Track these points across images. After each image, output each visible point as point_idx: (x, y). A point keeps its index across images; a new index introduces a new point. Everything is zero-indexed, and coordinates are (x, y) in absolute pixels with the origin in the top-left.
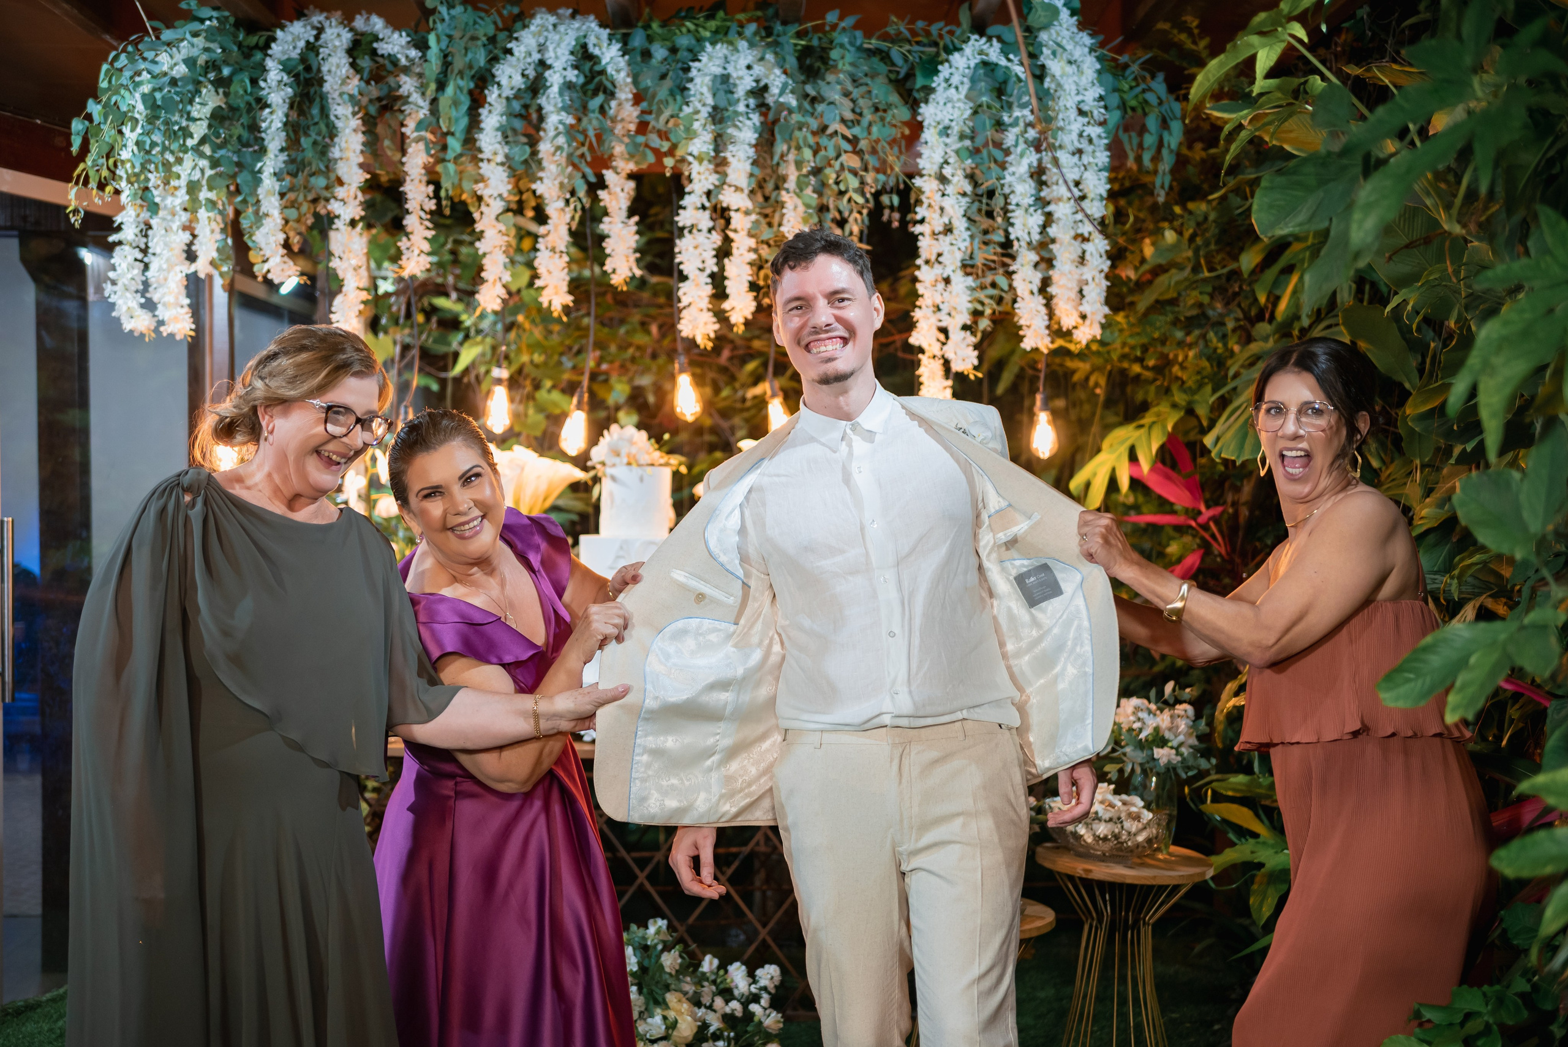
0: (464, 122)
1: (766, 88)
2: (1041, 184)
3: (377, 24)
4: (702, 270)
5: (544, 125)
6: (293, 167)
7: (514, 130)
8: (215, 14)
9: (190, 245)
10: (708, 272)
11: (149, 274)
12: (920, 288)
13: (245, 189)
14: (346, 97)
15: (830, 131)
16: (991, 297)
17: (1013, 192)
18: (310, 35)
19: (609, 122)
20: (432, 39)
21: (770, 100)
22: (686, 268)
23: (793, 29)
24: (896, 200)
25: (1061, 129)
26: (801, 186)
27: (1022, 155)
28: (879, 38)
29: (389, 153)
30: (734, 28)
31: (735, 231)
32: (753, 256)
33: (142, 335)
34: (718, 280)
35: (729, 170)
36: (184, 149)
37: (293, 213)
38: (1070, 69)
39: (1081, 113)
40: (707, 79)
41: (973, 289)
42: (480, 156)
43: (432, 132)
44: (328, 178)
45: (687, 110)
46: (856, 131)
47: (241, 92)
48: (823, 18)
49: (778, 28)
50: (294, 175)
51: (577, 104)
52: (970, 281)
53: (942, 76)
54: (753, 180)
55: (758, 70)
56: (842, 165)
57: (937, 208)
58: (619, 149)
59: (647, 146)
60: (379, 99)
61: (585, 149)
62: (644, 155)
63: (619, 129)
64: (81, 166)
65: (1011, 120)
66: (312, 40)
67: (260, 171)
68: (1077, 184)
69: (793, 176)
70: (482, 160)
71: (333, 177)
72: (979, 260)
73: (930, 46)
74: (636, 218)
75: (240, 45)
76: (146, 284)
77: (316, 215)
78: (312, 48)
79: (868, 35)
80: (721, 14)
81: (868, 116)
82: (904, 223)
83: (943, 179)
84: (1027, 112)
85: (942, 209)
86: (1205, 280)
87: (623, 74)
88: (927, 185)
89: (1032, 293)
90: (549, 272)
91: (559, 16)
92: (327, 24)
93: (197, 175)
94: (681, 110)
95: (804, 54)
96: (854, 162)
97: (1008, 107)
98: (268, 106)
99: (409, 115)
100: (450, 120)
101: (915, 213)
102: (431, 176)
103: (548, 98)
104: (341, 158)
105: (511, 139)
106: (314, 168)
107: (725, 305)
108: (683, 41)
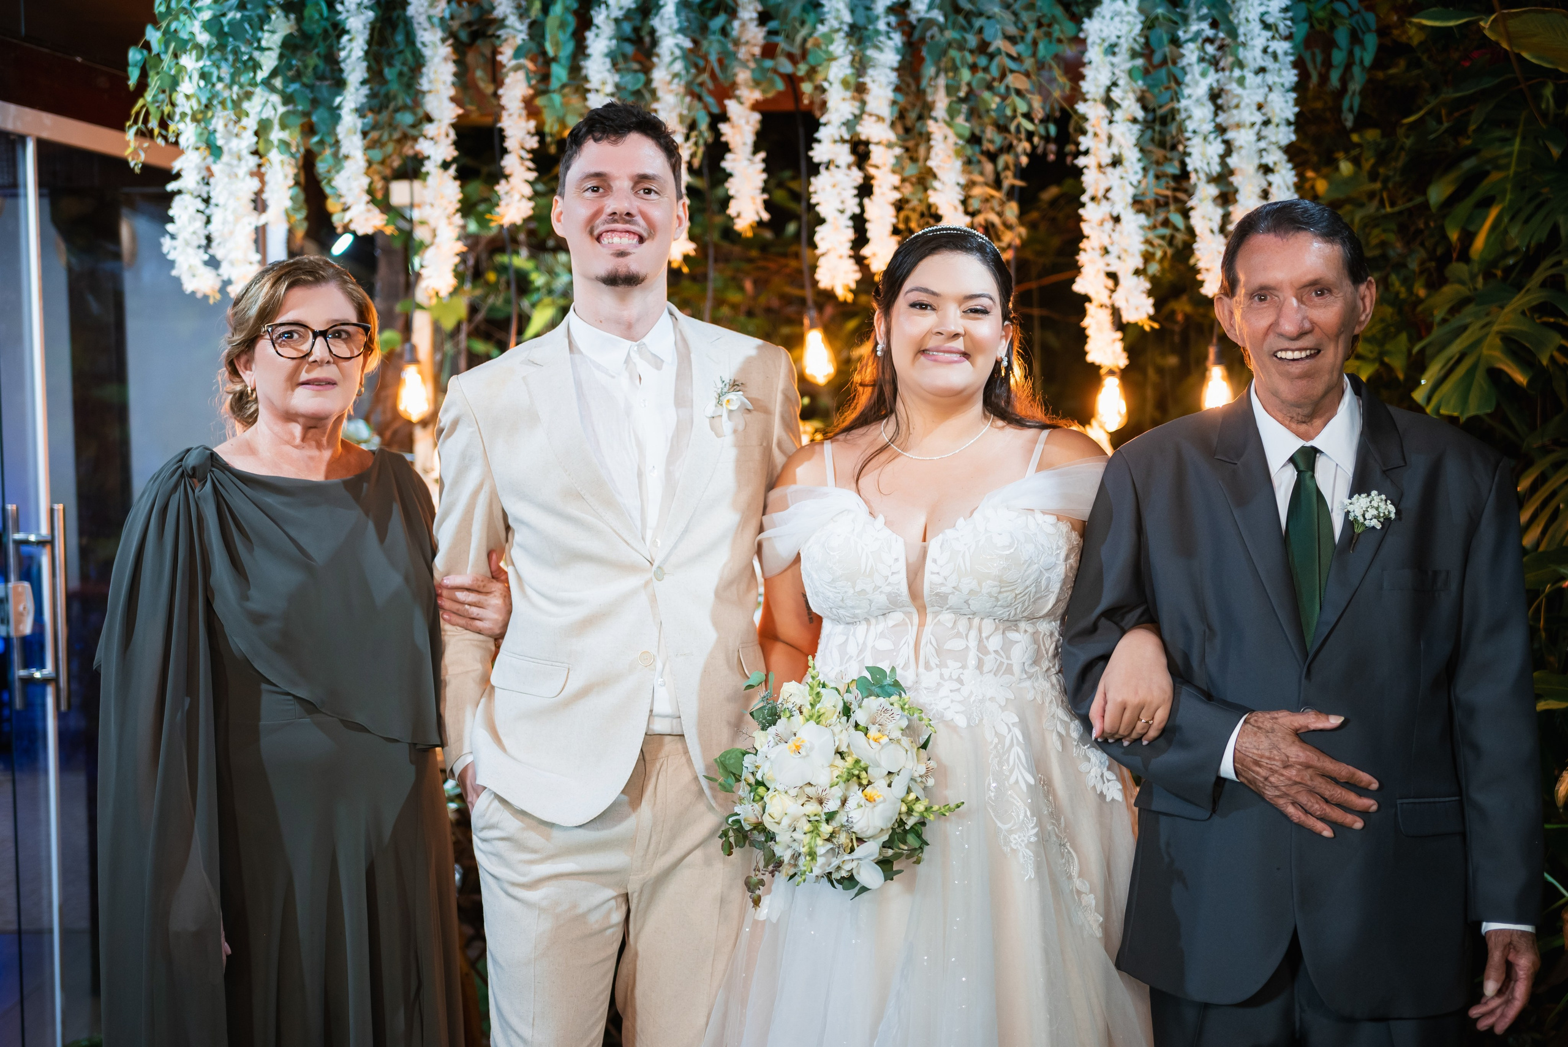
0: (569, 47)
1: (908, 4)
2: (1218, 109)
4: (842, 212)
5: (657, 50)
6: (375, 102)
7: (625, 57)
9: (259, 193)
10: (849, 213)
11: (212, 228)
12: (1086, 228)
13: (322, 128)
14: (433, 20)
15: (992, 49)
16: (1163, 237)
17: (1189, 117)
19: (730, 47)
21: (914, 17)
22: (822, 210)
24: (1053, 130)
25: (1244, 44)
26: (952, 112)
27: (1204, 74)
29: (482, 85)
31: (877, 167)
32: (897, 195)
33: (206, 297)
34: (859, 222)
35: (869, 98)
36: (254, 83)
37: (377, 154)
39: (1267, 26)
41: (1142, 227)
42: (588, 86)
43: (533, 60)
44: (415, 114)
45: (822, 29)
46: (1021, 48)
47: (317, 16)
50: (376, 110)
51: (695, 26)
52: (1142, 219)
54: (896, 108)
56: (1008, 88)
57: (1104, 137)
58: (743, 76)
59: (775, 71)
60: (469, 24)
61: (705, 77)
62: (772, 83)
63: (743, 53)
64: (140, 102)
65: (1189, 36)
67: (339, 107)
68: (1260, 107)
69: (941, 103)
70: (588, 91)
71: (420, 112)
72: (1149, 199)
74: (762, 155)
76: (209, 238)
77: (403, 156)
81: (1033, 32)
82: (1061, 155)
83: (1110, 103)
84: (1205, 25)
85: (1110, 138)
86: (1386, 217)
88: (1092, 111)
89: (1212, 231)
93: (268, 113)
94: (814, 28)
96: (1021, 83)
97: (1185, 19)
98: (348, 32)
99: (506, 40)
100: (557, 45)
101: (1078, 144)
102: (531, 109)
103: (662, 18)
104: (430, 92)
105: (621, 65)
106: (400, 102)
107: (865, 251)
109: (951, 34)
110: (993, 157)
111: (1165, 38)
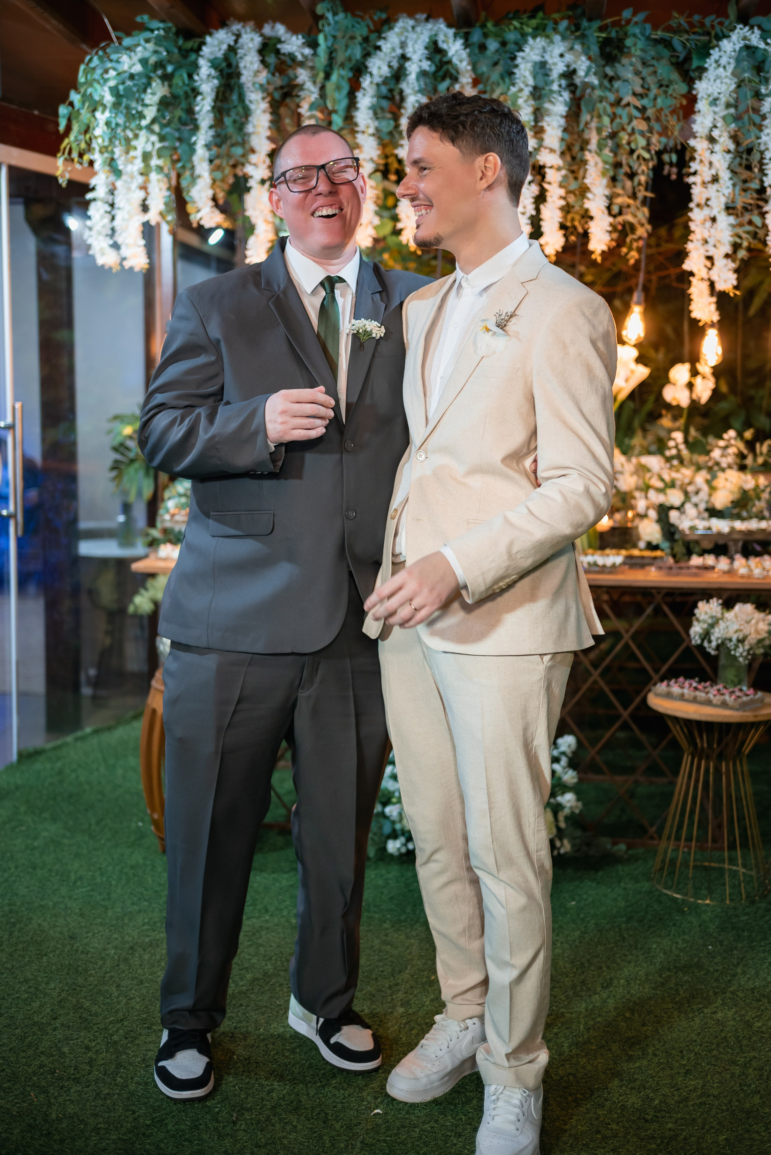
0: (345, 103)
1: (574, 71)
3: (280, 30)
5: (404, 105)
6: (218, 140)
7: (382, 109)
8: (161, 25)
9: (144, 200)
10: (528, 215)
11: (116, 223)
12: (692, 226)
13: (184, 158)
14: (257, 86)
15: (624, 102)
16: (748, 233)
17: (767, 149)
18: (231, 40)
20: (321, 38)
21: (577, 81)
23: (597, 24)
24: (674, 158)
26: (601, 147)
28: (664, 30)
29: (289, 128)
30: (550, 24)
31: (549, 183)
32: (563, 203)
33: (111, 269)
34: (536, 221)
35: (545, 136)
36: (140, 128)
37: (218, 175)
40: (529, 65)
41: (733, 226)
42: (357, 129)
43: (322, 112)
44: (244, 148)
45: (513, 89)
46: (645, 102)
47: (181, 83)
48: (620, 14)
49: (585, 23)
50: (219, 146)
51: (430, 88)
52: (732, 220)
53: (713, 58)
54: (564, 144)
55: (568, 57)
56: (633, 129)
57: (707, 163)
60: (282, 87)
64: (66, 141)
65: (767, 92)
66: (232, 43)
67: (195, 143)
69: (594, 139)
70: (357, 132)
71: (247, 147)
72: (739, 205)
73: (704, 35)
75: (180, 49)
76: (113, 230)
77: (236, 176)
78: (232, 49)
79: (655, 28)
80: (540, 14)
81: (654, 91)
82: (680, 175)
83: (712, 140)
85: (711, 163)
87: (464, 63)
88: (699, 145)
90: (408, 217)
91: (416, 20)
92: (243, 31)
93: (149, 148)
94: (508, 89)
95: (604, 44)
96: (642, 126)
97: (766, 81)
98: (201, 94)
99: (304, 98)
100: (334, 101)
101: (690, 167)
103: (408, 83)
104: (253, 133)
105: (380, 115)
106: (234, 140)
108: (511, 36)
109: (598, 93)
110: (631, 176)
111: (749, 94)
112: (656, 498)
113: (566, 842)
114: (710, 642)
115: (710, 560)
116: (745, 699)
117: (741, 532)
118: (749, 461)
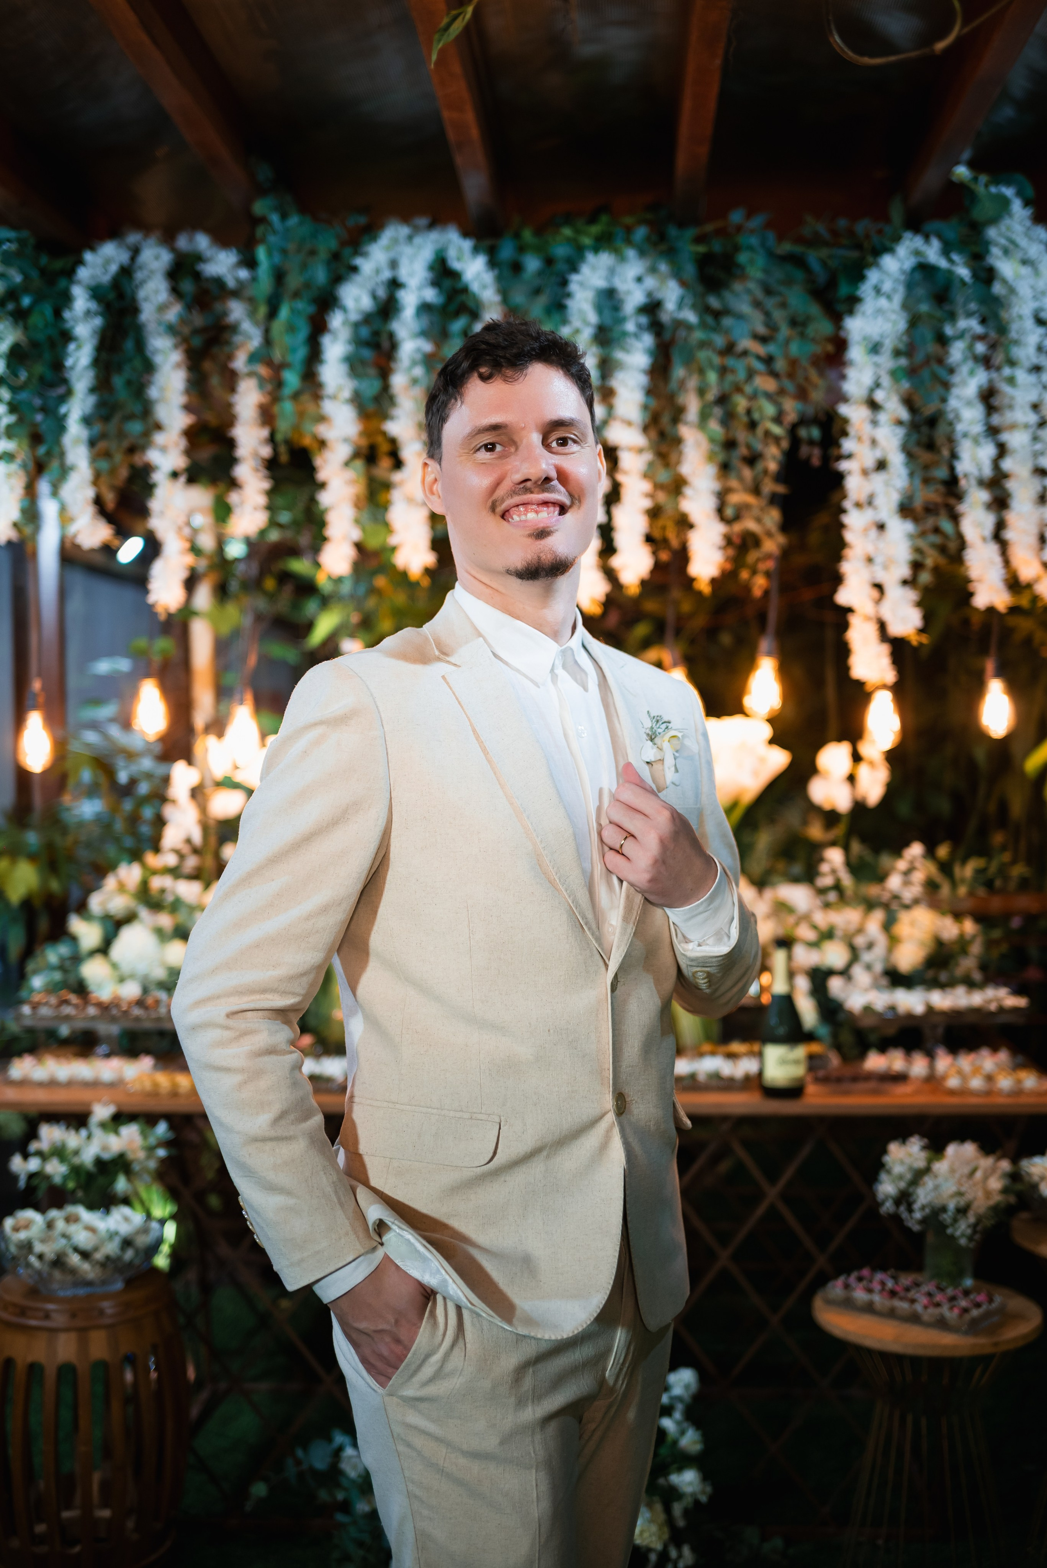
0: (302, 353)
1: (659, 303)
2: (991, 409)
3: (202, 242)
5: (397, 354)
6: (104, 411)
7: (363, 362)
8: (12, 234)
12: (849, 536)
13: (49, 438)
14: (165, 326)
15: (739, 349)
16: (934, 546)
17: (959, 419)
18: (123, 257)
20: (261, 253)
21: (665, 318)
23: (691, 232)
24: (816, 433)
25: (1016, 342)
26: (704, 416)
27: (972, 373)
28: (794, 242)
29: (216, 392)
30: (619, 232)
31: (626, 473)
32: (649, 503)
34: (606, 532)
35: (616, 402)
37: (104, 465)
38: (1025, 271)
40: (590, 294)
41: (912, 536)
42: (323, 392)
43: (266, 366)
44: (145, 423)
46: (772, 348)
47: (42, 324)
48: (725, 218)
49: (673, 231)
50: (105, 420)
51: (437, 328)
52: (908, 527)
53: (870, 282)
54: (647, 413)
55: (650, 282)
56: (755, 390)
57: (868, 441)
60: (204, 330)
65: (957, 333)
66: (126, 262)
67: (65, 416)
68: (1035, 407)
69: (693, 406)
70: (323, 397)
71: (150, 421)
72: (918, 503)
73: (853, 248)
75: (43, 272)
77: (132, 467)
78: (126, 272)
79: (781, 238)
80: (604, 218)
81: (784, 332)
82: (826, 459)
83: (874, 405)
84: (974, 322)
85: (874, 441)
87: (489, 292)
88: (855, 413)
89: (984, 539)
90: (406, 527)
91: (414, 227)
92: (143, 244)
95: (704, 263)
96: (768, 384)
97: (952, 317)
98: (74, 339)
99: (240, 346)
100: (286, 349)
101: (841, 446)
102: (267, 415)
103: (402, 322)
104: (160, 399)
105: (359, 371)
106: (128, 411)
107: (616, 562)
108: (561, 251)
109: (698, 335)
110: (752, 461)
111: (928, 336)
112: (804, 957)
113: (686, 1551)
114: (910, 1210)
115: (895, 1061)
116: (975, 1313)
117: (943, 1013)
118: (945, 890)
